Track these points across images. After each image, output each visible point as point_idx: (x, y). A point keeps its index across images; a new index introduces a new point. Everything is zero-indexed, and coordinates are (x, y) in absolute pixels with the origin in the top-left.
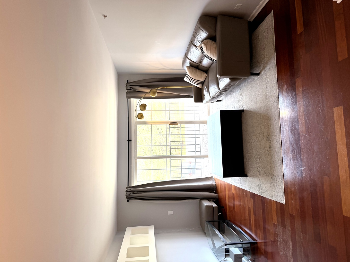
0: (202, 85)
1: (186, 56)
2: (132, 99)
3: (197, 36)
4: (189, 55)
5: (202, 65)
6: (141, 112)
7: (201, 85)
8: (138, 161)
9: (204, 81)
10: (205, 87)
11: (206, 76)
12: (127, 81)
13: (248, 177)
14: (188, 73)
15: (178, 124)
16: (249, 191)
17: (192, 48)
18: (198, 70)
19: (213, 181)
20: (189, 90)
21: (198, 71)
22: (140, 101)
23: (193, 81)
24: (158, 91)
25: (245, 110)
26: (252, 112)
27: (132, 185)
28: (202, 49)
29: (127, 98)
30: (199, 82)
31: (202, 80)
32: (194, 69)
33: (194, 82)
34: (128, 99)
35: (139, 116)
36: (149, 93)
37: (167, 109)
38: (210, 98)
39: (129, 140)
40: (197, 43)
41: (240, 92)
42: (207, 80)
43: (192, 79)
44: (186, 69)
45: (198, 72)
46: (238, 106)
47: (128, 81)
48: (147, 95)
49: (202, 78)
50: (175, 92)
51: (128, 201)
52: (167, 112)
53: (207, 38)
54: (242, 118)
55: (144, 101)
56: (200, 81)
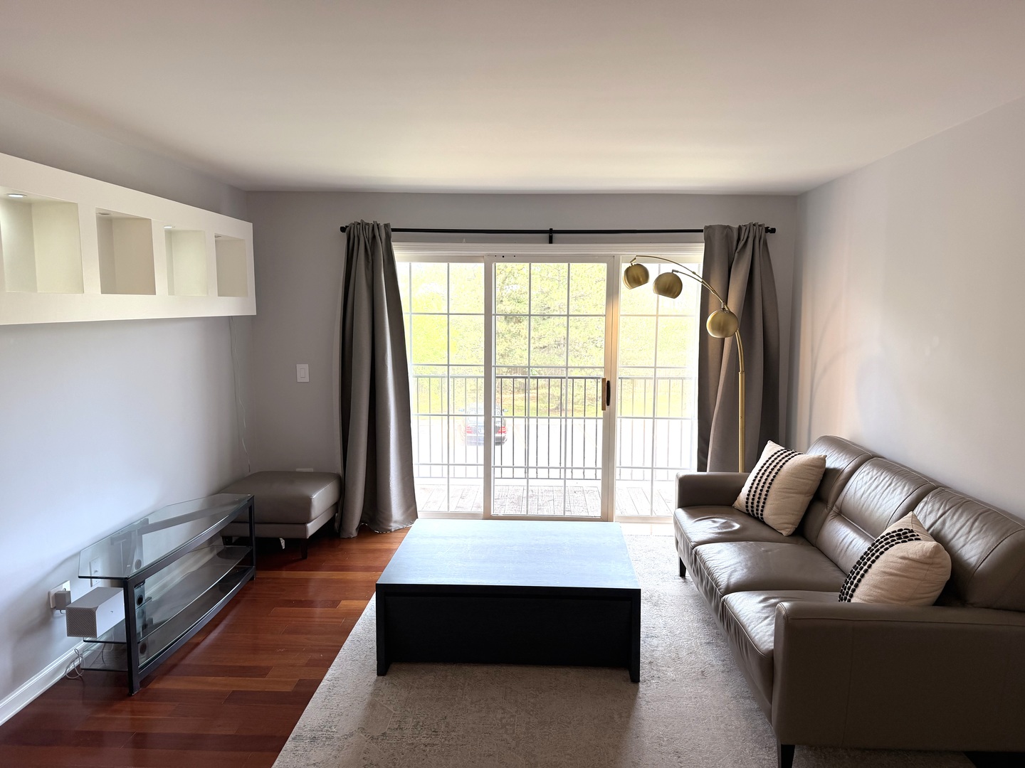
0: (747, 510)
1: (866, 457)
2: (702, 246)
3: (963, 520)
4: (875, 472)
5: (829, 518)
6: (653, 277)
7: (747, 507)
8: (480, 267)
9: (761, 521)
10: (737, 526)
11: (784, 533)
12: (771, 227)
13: (377, 680)
14: (798, 460)
15: (603, 409)
16: (325, 678)
17: (906, 489)
18: (808, 499)
19: (402, 523)
20: (727, 459)
21: (806, 499)
22: (694, 273)
23: (765, 477)
24: (728, 341)
25: (638, 689)
26: (628, 722)
27: (395, 246)
28: (904, 536)
29: (707, 228)
30: (758, 502)
31: (768, 514)
32: (811, 483)
33: (760, 481)
34: (701, 231)
35: (637, 272)
36: (724, 309)
37: (660, 373)
38: (693, 544)
39: (551, 235)
40: (927, 513)
41: (711, 669)
42: (765, 533)
43: (773, 474)
44: (815, 452)
45: (802, 501)
46: (657, 654)
47: (773, 231)
48: (714, 300)
49: (775, 514)
50: (722, 403)
51: (343, 229)
52: (650, 373)
53: (958, 565)
54: (608, 671)
55: (692, 290)
56: (763, 507)
